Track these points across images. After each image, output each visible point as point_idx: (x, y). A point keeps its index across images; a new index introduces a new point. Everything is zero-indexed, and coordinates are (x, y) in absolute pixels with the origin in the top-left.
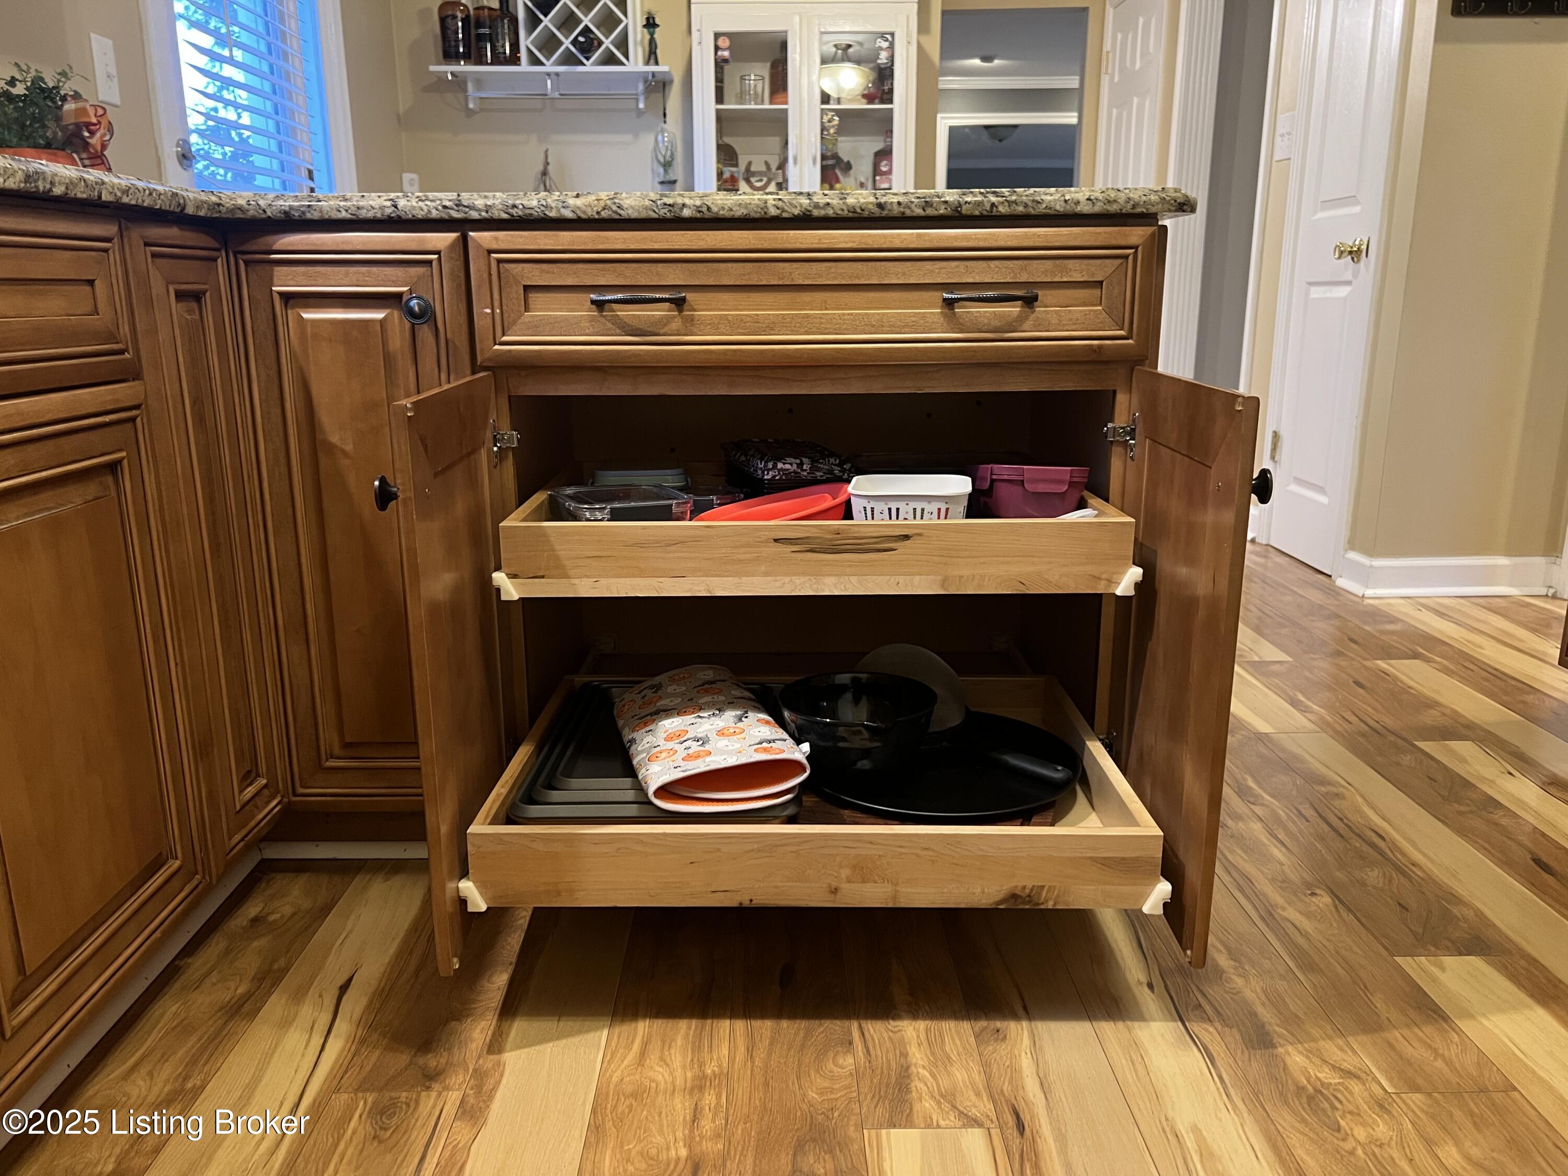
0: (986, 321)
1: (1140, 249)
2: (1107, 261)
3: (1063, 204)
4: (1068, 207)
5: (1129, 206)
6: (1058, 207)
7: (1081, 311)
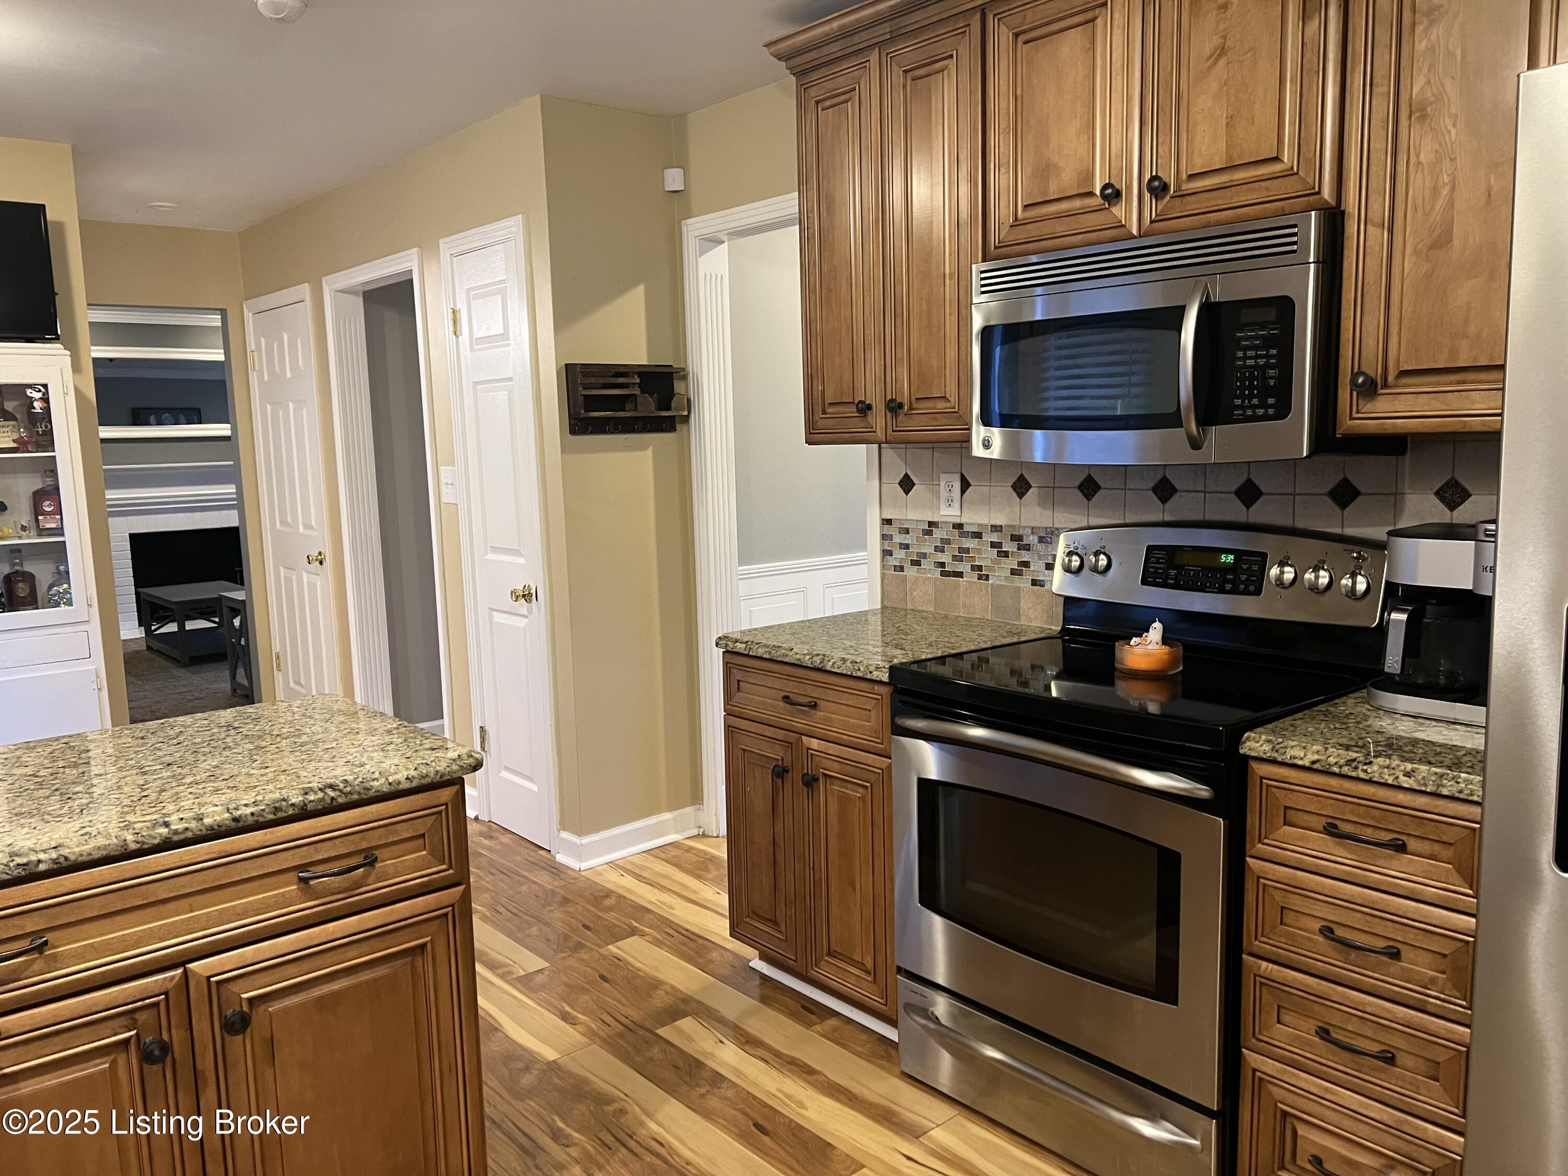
0: (337, 885)
1: (450, 805)
2: (426, 818)
3: (388, 787)
4: (392, 788)
5: (438, 777)
6: (385, 790)
7: (411, 859)
